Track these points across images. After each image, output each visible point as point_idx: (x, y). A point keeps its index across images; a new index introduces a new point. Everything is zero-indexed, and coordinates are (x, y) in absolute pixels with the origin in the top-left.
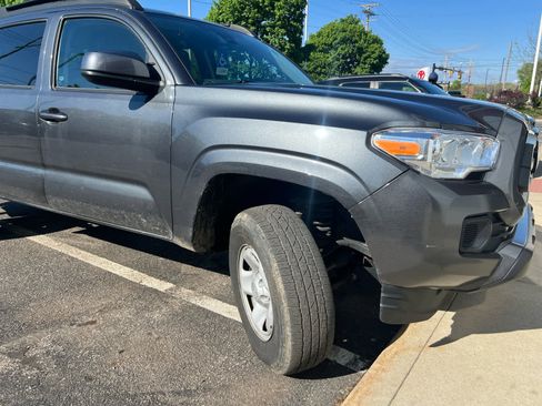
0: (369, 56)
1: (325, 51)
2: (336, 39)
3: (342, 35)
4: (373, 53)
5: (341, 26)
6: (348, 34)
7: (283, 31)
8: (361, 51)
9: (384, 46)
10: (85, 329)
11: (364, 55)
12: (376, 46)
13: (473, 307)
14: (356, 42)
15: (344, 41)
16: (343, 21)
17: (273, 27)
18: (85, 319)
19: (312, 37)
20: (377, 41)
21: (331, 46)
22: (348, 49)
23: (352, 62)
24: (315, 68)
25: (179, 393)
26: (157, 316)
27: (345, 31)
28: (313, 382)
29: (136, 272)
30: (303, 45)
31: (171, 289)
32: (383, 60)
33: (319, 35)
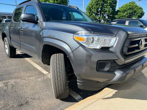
0: (138, 13)
1: (123, 12)
2: (127, 8)
3: (129, 7)
4: (139, 12)
5: (129, 4)
6: (131, 7)
7: (110, 7)
8: (135, 12)
9: (143, 10)
10: (22, 80)
11: (136, 13)
12: (140, 10)
13: (125, 90)
14: (134, 9)
15: (130, 9)
16: (130, 3)
17: (107, 6)
18: (24, 78)
19: (120, 8)
20: (141, 8)
21: (125, 10)
22: (131, 11)
23: (132, 15)
24: (120, 17)
25: (32, 99)
26: (39, 80)
27: (130, 6)
28: (65, 102)
29: (42, 69)
30: (116, 11)
31: (47, 74)
32: (142, 14)
33: (122, 7)
